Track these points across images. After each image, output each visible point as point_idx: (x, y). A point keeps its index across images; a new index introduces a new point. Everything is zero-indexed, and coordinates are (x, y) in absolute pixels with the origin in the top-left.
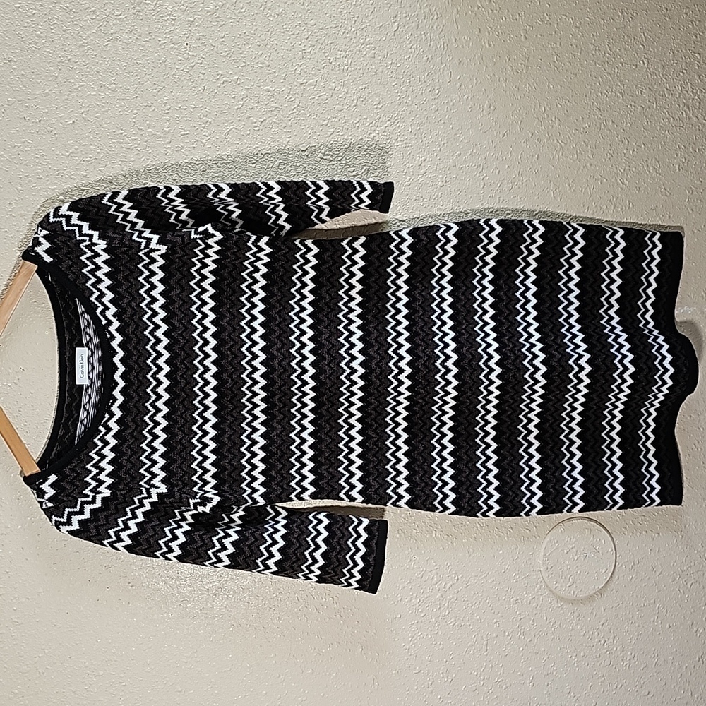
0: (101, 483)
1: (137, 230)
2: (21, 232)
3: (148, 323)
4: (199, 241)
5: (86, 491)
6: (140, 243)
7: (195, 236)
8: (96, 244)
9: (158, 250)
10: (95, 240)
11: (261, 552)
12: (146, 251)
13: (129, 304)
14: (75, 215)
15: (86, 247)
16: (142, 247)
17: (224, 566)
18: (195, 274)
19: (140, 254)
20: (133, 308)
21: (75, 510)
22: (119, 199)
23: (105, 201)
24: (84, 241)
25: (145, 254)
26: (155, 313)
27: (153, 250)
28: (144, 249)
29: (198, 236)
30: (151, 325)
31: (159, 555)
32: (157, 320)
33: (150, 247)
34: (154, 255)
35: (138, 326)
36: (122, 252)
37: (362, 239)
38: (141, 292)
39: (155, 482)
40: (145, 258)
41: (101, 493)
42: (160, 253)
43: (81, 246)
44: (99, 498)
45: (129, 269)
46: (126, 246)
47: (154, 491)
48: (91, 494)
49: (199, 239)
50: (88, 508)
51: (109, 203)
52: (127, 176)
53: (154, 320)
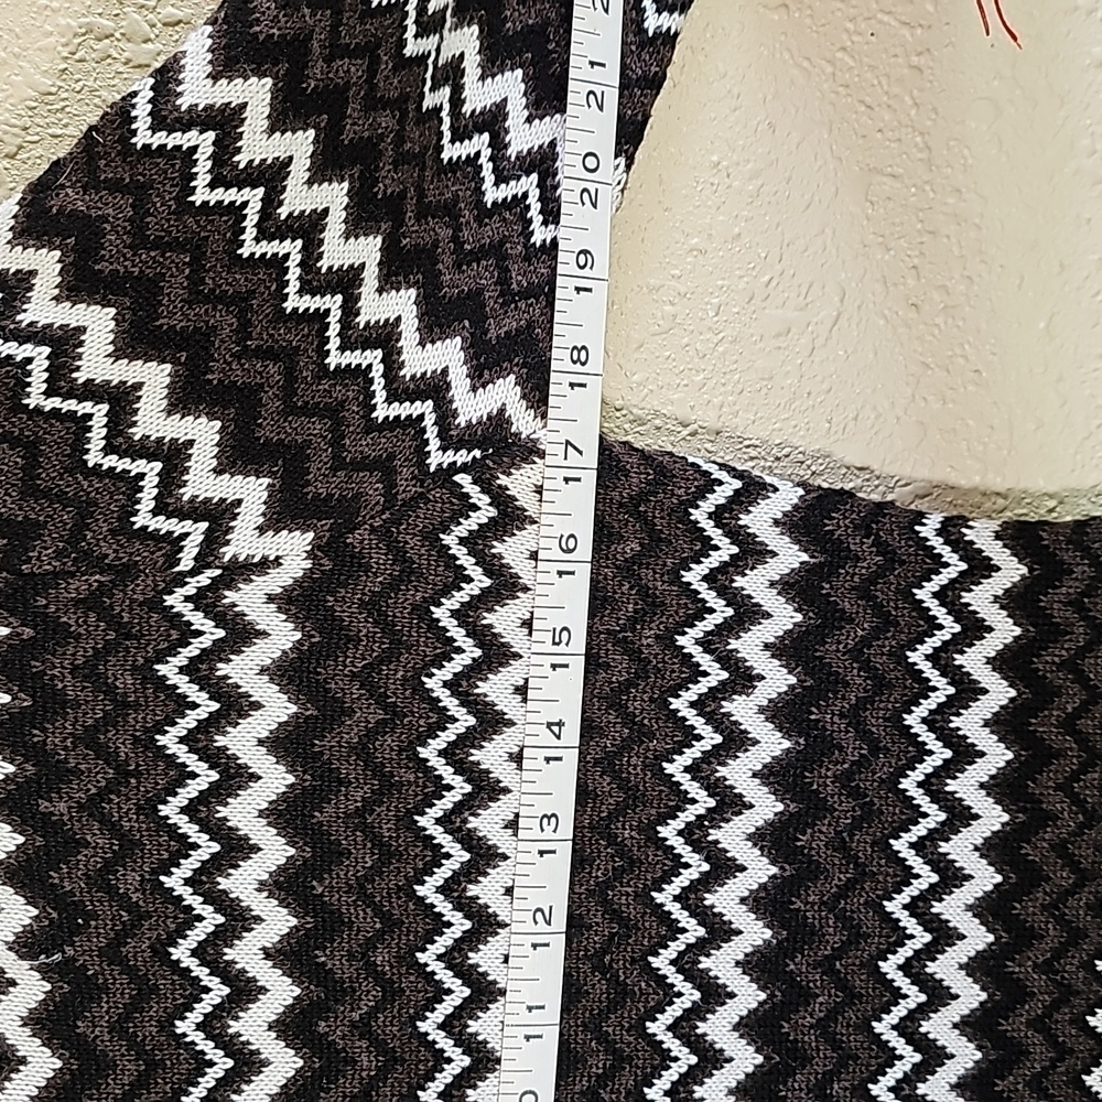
3: (201, 972)
4: (463, 479)
6: (175, 543)
7: (449, 457)
9: (265, 565)
12: (204, 579)
13: (102, 880)
16: (186, 562)
18: (450, 703)
19: (175, 601)
20: (124, 901)
25: (196, 600)
26: (238, 920)
27: (241, 571)
28: (194, 572)
29: (462, 457)
30: (213, 982)
32: (246, 953)
33: (228, 552)
34: (250, 599)
35: (145, 991)
36: (77, 602)
38: (171, 810)
40: (198, 620)
42: (277, 581)
45: (110, 690)
46: (98, 564)
49: (465, 468)
53: (230, 954)
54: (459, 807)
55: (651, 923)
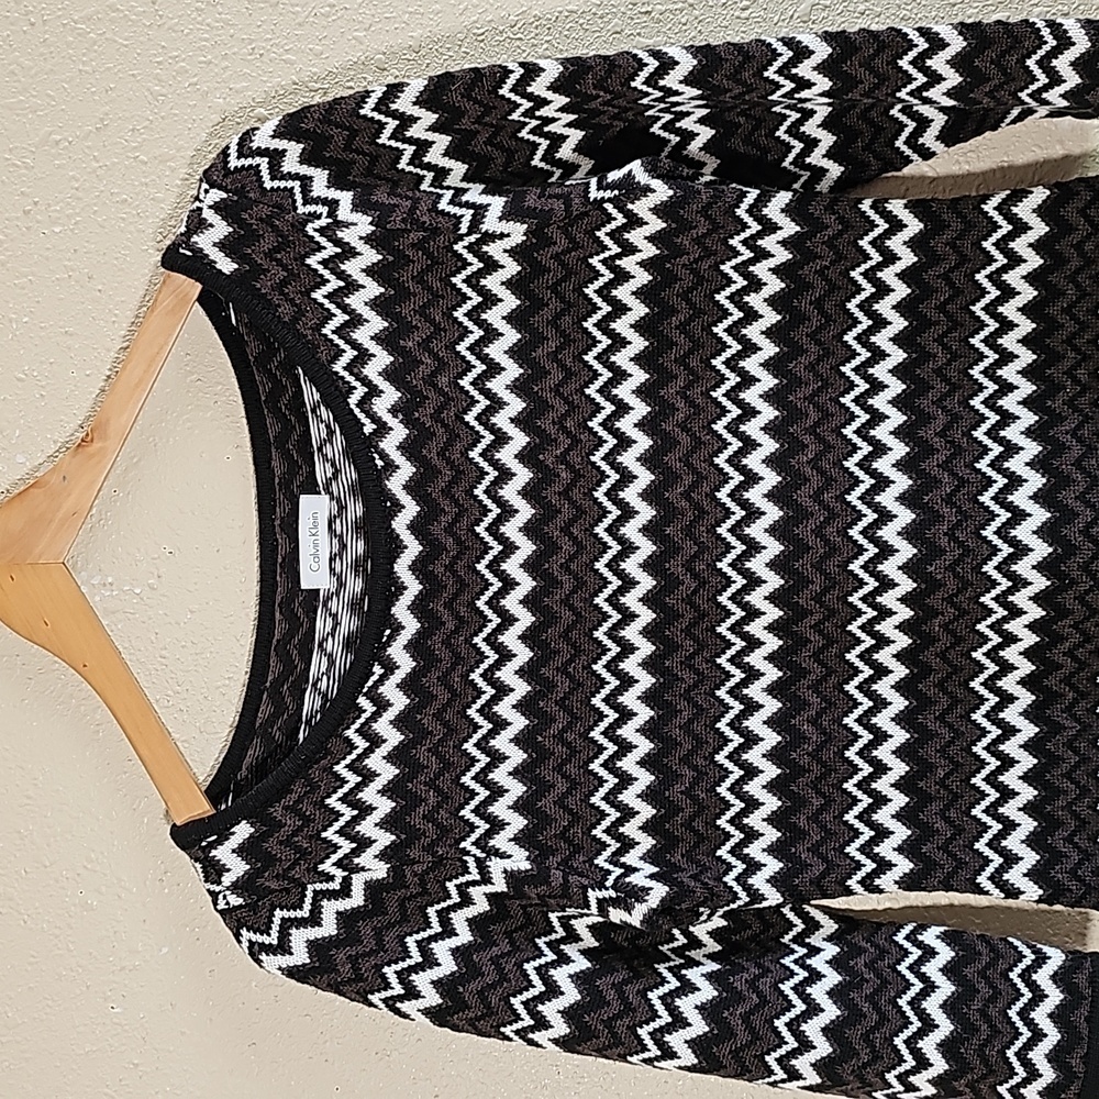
0: (363, 843)
1: (448, 188)
2: (163, 201)
3: (480, 428)
4: (609, 207)
5: (327, 867)
6: (458, 219)
7: (601, 194)
8: (347, 225)
9: (502, 236)
10: (344, 213)
11: (778, 1034)
12: (473, 238)
13: (430, 379)
14: (294, 149)
15: (321, 231)
16: (464, 229)
17: (680, 1068)
18: (598, 300)
19: (458, 247)
20: (441, 392)
21: (299, 914)
22: (404, 104)
23: (367, 110)
24: (316, 216)
25: (470, 248)
26: (496, 404)
27: (491, 237)
28: (468, 234)
29: (608, 194)
30: (486, 433)
31: (512, 1035)
32: (501, 420)
33: (484, 227)
34: (495, 250)
35: (453, 437)
36: (413, 245)
37: (1039, 195)
38: (462, 348)
39: (500, 841)
40: (470, 257)
41: (363, 869)
42: (508, 243)
43: (310, 228)
44: (358, 882)
45: (430, 289)
46: (422, 226)
47: (496, 866)
48: (339, 874)
49: (609, 200)
50: (330, 908)
51: (377, 116)
52: (423, 52)
53: (493, 420)
54: (605, 351)
55: (712, 408)
